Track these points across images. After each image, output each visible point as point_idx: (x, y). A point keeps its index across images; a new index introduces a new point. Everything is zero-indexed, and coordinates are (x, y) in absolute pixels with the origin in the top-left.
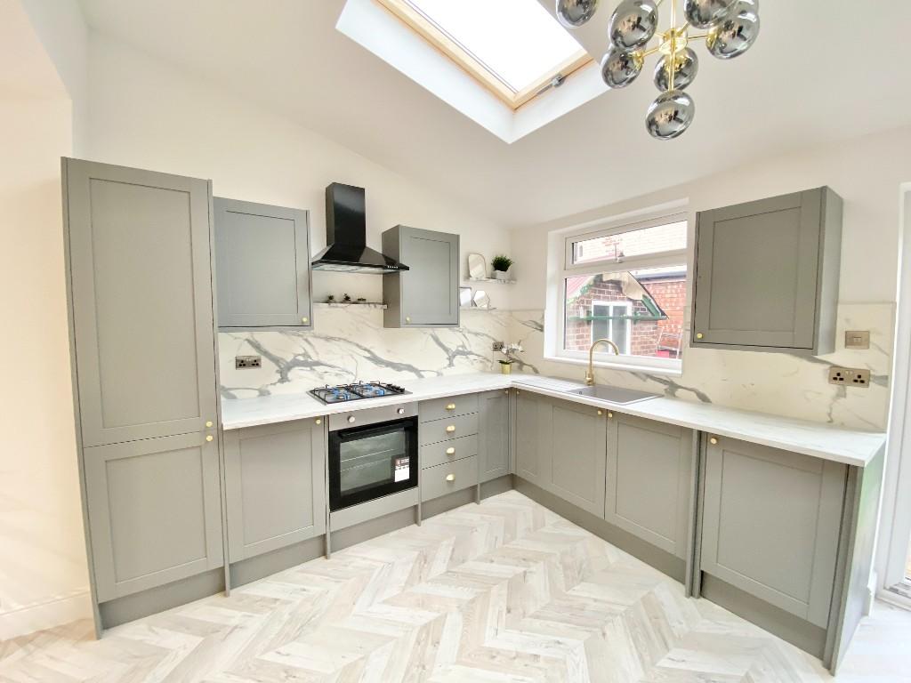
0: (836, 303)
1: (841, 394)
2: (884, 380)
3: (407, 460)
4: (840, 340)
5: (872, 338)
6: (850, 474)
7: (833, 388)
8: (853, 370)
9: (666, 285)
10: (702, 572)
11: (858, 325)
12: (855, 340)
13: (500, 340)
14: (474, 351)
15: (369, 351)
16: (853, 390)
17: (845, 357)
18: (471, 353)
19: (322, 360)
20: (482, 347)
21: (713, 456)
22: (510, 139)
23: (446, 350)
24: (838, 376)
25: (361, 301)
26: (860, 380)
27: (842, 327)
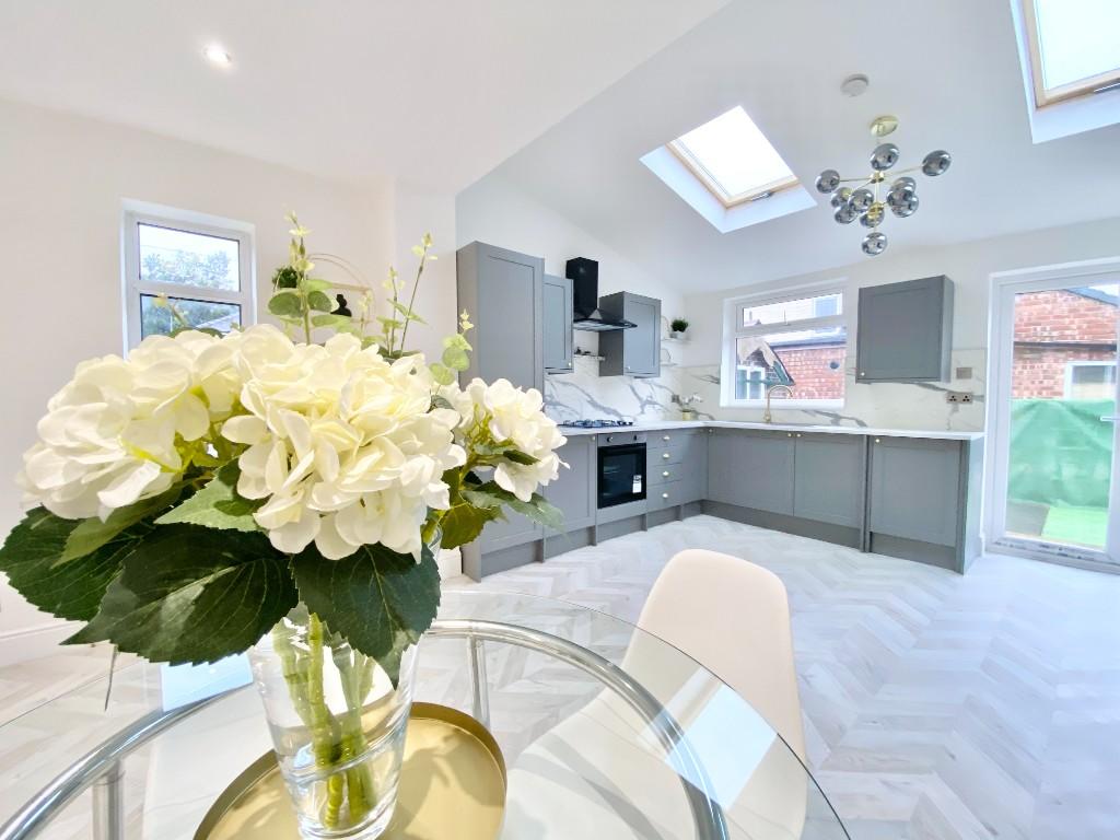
0: (951, 349)
1: (955, 410)
2: (982, 398)
3: (640, 477)
4: (954, 374)
5: (974, 372)
6: (963, 445)
7: (950, 406)
8: (962, 393)
9: (790, 353)
10: (871, 533)
11: (964, 365)
12: (964, 373)
13: (677, 394)
14: (659, 402)
15: (589, 396)
16: (962, 406)
17: (957, 386)
18: (655, 403)
19: (562, 401)
20: (662, 397)
21: (877, 452)
22: (723, 231)
23: (639, 398)
24: (953, 398)
25: (586, 353)
26: (967, 399)
27: (954, 366)
